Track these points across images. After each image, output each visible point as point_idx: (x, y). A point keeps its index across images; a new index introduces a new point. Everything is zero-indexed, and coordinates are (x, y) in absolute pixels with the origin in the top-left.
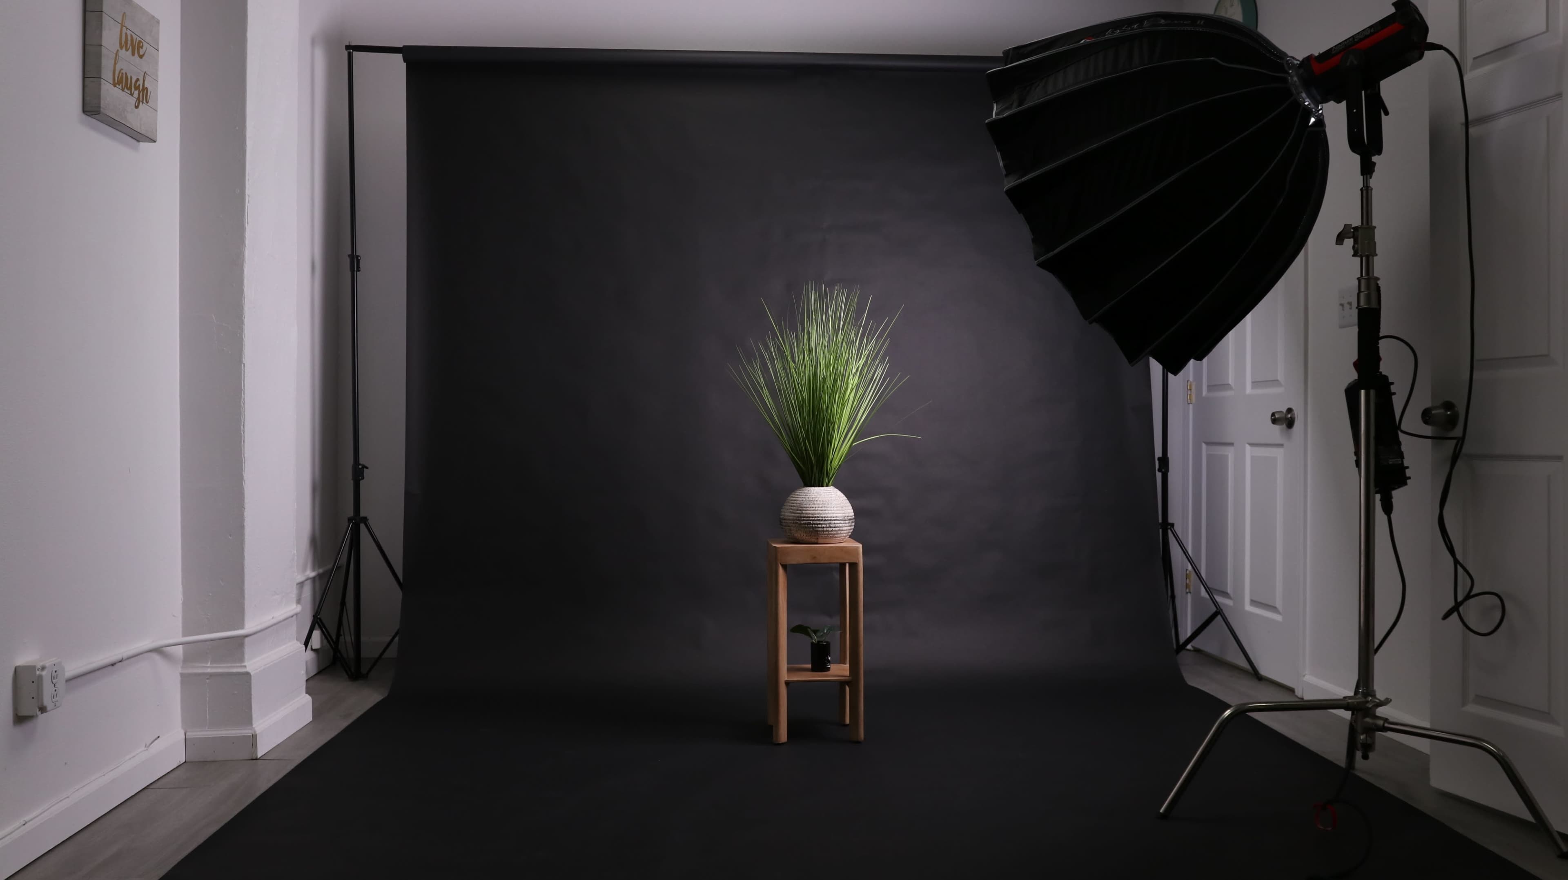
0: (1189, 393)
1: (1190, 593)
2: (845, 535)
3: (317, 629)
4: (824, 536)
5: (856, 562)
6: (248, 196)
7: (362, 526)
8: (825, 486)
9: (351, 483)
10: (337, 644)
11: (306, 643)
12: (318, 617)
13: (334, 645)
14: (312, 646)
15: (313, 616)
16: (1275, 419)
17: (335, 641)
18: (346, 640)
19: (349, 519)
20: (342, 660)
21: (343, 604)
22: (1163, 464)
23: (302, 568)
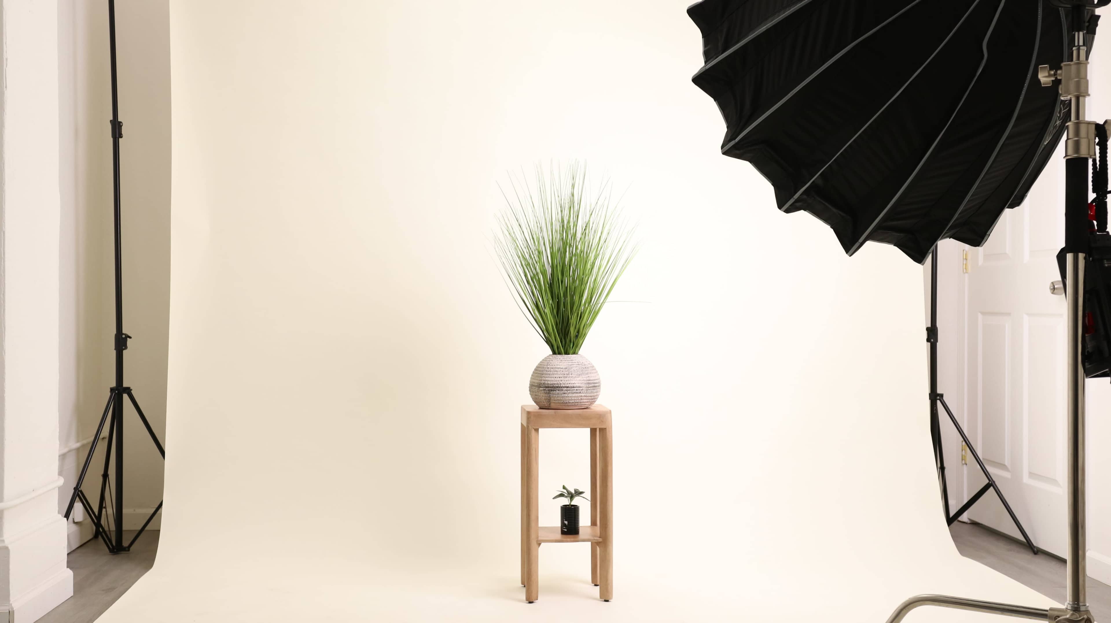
0: (965, 263)
1: (966, 464)
2: (593, 400)
3: (78, 502)
4: (573, 401)
5: (605, 427)
6: (7, 59)
7: (125, 397)
8: (572, 354)
9: (114, 353)
10: (99, 517)
11: (67, 516)
12: (80, 489)
13: (96, 519)
14: (73, 519)
15: (74, 488)
16: (1054, 289)
17: (97, 514)
18: (108, 513)
19: (112, 390)
20: (103, 534)
21: (105, 476)
22: (932, 334)
23: (64, 439)
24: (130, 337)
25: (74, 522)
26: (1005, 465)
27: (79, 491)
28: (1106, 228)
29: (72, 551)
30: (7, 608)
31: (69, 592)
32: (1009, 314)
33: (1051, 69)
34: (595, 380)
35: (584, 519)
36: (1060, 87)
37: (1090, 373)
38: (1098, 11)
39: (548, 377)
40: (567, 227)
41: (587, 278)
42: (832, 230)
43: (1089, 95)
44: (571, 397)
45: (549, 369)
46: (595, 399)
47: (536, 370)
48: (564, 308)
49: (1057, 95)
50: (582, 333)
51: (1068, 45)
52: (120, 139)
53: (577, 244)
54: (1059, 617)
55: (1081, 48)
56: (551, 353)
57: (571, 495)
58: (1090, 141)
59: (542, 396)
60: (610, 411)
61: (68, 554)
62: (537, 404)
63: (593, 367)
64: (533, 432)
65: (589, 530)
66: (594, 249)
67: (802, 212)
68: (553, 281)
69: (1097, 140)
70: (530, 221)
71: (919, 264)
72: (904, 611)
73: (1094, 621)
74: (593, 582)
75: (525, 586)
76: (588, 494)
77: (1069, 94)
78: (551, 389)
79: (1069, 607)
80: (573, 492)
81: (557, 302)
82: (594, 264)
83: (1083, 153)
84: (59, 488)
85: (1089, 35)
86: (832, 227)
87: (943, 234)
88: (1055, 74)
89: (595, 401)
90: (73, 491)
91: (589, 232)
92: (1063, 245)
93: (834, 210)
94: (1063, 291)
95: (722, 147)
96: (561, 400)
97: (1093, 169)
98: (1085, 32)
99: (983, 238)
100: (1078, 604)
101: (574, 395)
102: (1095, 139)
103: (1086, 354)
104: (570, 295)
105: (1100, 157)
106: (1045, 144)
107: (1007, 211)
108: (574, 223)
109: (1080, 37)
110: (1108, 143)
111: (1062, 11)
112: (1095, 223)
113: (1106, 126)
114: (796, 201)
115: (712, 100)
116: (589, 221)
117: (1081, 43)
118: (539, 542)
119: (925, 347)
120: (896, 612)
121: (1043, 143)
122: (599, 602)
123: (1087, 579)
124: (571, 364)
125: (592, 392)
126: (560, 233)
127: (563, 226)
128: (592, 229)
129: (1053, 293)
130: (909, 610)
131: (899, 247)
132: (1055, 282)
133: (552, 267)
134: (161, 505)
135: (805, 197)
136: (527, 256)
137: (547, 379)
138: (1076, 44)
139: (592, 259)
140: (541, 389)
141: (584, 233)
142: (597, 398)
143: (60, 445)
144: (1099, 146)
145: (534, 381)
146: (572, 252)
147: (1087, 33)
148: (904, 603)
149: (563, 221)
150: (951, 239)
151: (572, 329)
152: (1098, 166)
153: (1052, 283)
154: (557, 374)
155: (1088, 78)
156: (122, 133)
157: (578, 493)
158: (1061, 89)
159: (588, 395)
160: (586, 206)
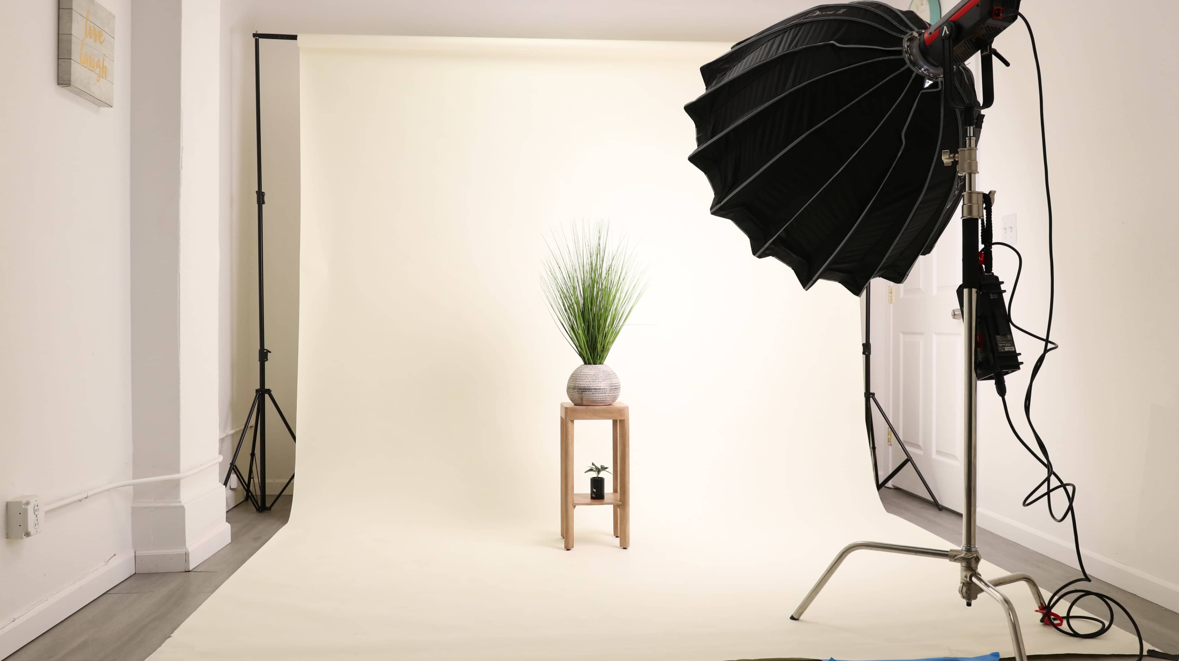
0: (890, 295)
1: (891, 445)
2: (615, 399)
3: (233, 474)
4: (600, 400)
5: (624, 419)
6: (183, 148)
7: (267, 396)
8: (599, 364)
9: (258, 364)
10: (248, 485)
11: (225, 484)
12: (234, 464)
13: (246, 486)
14: (230, 486)
15: (230, 464)
16: (954, 315)
17: (247, 482)
18: (255, 482)
19: (257, 391)
20: (252, 497)
21: (253, 455)
22: (867, 348)
23: (223, 428)
24: (270, 352)
25: (231, 489)
26: (919, 446)
27: (234, 465)
28: (992, 270)
29: (229, 510)
30: (184, 550)
31: (228, 540)
32: (922, 334)
33: (951, 153)
34: (616, 383)
35: (608, 488)
36: (958, 166)
37: (980, 377)
38: (983, 112)
39: (581, 382)
40: (595, 269)
41: (610, 307)
42: (793, 271)
43: (978, 173)
44: (599, 396)
45: (582, 375)
46: (616, 398)
47: (571, 376)
48: (593, 329)
49: (955, 172)
50: (606, 348)
51: (963, 136)
52: (263, 205)
53: (603, 281)
54: (956, 556)
55: (972, 138)
56: (583, 363)
57: (598, 470)
58: (980, 206)
59: (577, 396)
60: (628, 407)
61: (227, 512)
62: (572, 402)
63: (615, 374)
64: (570, 423)
65: (612, 496)
66: (615, 286)
67: (771, 257)
68: (584, 308)
69: (984, 206)
70: (567, 264)
71: (857, 297)
72: (845, 553)
73: (981, 558)
74: (614, 535)
75: (564, 538)
76: (611, 469)
77: (964, 172)
78: (583, 390)
79: (964, 549)
80: (600, 468)
81: (588, 325)
82: (615, 296)
83: (975, 215)
84: (220, 463)
85: (978, 129)
86: (793, 269)
87: (874, 275)
88: (954, 157)
89: (616, 400)
90: (230, 465)
91: (611, 272)
92: (961, 282)
93: (794, 256)
94: (961, 316)
95: (711, 209)
96: (591, 399)
97: (982, 227)
98: (974, 126)
99: (903, 278)
100: (970, 546)
101: (600, 395)
102: (983, 205)
103: (978, 363)
104: (597, 319)
105: (986, 218)
106: (948, 208)
107: (921, 258)
108: (600, 265)
109: (971, 130)
110: (992, 208)
111: (957, 111)
112: (984, 266)
113: (991, 196)
114: (767, 249)
115: (703, 174)
116: (612, 264)
117: (972, 135)
118: (574, 505)
119: (862, 358)
120: (839, 555)
121: (946, 207)
122: (619, 549)
123: (977, 528)
124: (598, 371)
125: (613, 393)
126: (589, 273)
127: (592, 268)
128: (613, 270)
129: (954, 318)
130: (850, 553)
131: (844, 284)
132: (955, 309)
133: (584, 299)
134: (293, 477)
135: (773, 246)
136: (565, 291)
137: (580, 383)
138: (968, 136)
139: (614, 292)
140: (575, 390)
141: (608, 274)
142: (618, 397)
143: (220, 431)
144: (986, 210)
145: (570, 384)
146: (599, 288)
147: (976, 127)
148: (845, 548)
149: (592, 264)
150: (880, 278)
151: (599, 346)
152: (985, 224)
153: (953, 310)
154: (588, 379)
155: (977, 160)
156: (265, 200)
157: (604, 468)
158: (958, 168)
159: (610, 395)
160: (609, 255)
